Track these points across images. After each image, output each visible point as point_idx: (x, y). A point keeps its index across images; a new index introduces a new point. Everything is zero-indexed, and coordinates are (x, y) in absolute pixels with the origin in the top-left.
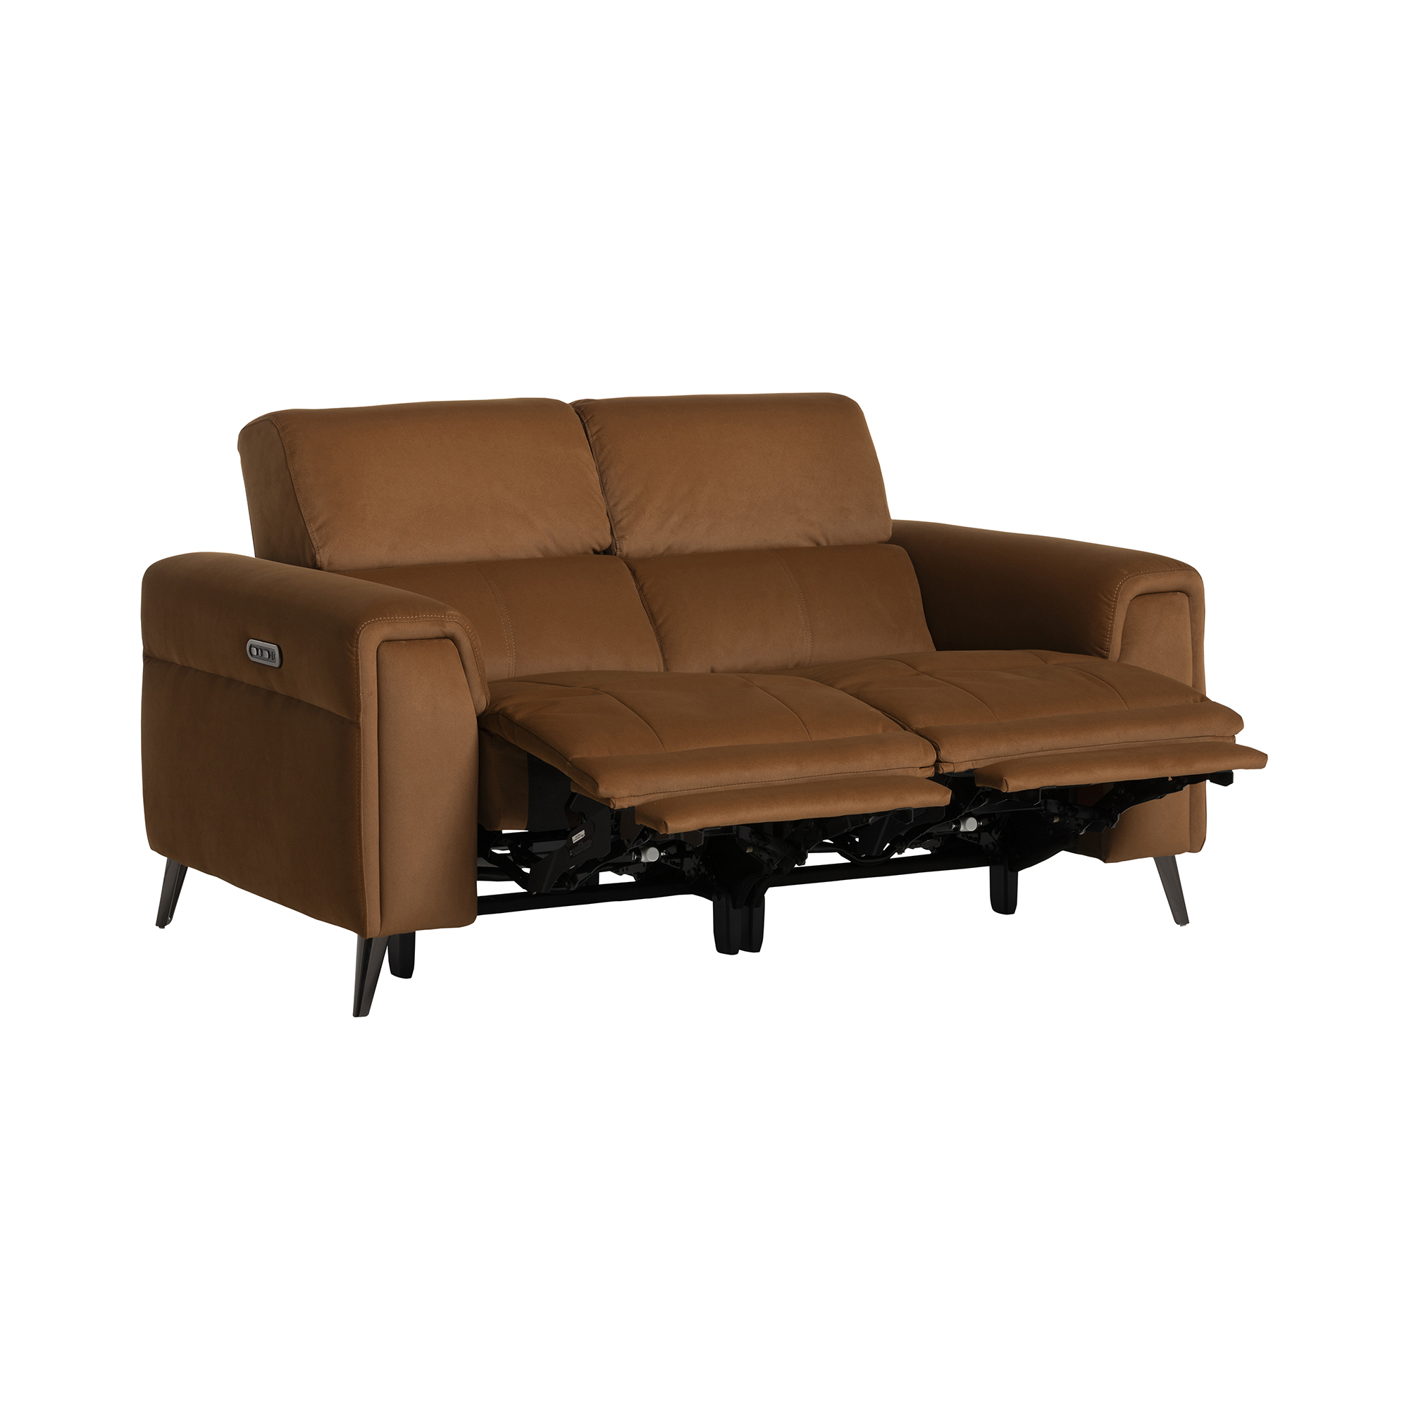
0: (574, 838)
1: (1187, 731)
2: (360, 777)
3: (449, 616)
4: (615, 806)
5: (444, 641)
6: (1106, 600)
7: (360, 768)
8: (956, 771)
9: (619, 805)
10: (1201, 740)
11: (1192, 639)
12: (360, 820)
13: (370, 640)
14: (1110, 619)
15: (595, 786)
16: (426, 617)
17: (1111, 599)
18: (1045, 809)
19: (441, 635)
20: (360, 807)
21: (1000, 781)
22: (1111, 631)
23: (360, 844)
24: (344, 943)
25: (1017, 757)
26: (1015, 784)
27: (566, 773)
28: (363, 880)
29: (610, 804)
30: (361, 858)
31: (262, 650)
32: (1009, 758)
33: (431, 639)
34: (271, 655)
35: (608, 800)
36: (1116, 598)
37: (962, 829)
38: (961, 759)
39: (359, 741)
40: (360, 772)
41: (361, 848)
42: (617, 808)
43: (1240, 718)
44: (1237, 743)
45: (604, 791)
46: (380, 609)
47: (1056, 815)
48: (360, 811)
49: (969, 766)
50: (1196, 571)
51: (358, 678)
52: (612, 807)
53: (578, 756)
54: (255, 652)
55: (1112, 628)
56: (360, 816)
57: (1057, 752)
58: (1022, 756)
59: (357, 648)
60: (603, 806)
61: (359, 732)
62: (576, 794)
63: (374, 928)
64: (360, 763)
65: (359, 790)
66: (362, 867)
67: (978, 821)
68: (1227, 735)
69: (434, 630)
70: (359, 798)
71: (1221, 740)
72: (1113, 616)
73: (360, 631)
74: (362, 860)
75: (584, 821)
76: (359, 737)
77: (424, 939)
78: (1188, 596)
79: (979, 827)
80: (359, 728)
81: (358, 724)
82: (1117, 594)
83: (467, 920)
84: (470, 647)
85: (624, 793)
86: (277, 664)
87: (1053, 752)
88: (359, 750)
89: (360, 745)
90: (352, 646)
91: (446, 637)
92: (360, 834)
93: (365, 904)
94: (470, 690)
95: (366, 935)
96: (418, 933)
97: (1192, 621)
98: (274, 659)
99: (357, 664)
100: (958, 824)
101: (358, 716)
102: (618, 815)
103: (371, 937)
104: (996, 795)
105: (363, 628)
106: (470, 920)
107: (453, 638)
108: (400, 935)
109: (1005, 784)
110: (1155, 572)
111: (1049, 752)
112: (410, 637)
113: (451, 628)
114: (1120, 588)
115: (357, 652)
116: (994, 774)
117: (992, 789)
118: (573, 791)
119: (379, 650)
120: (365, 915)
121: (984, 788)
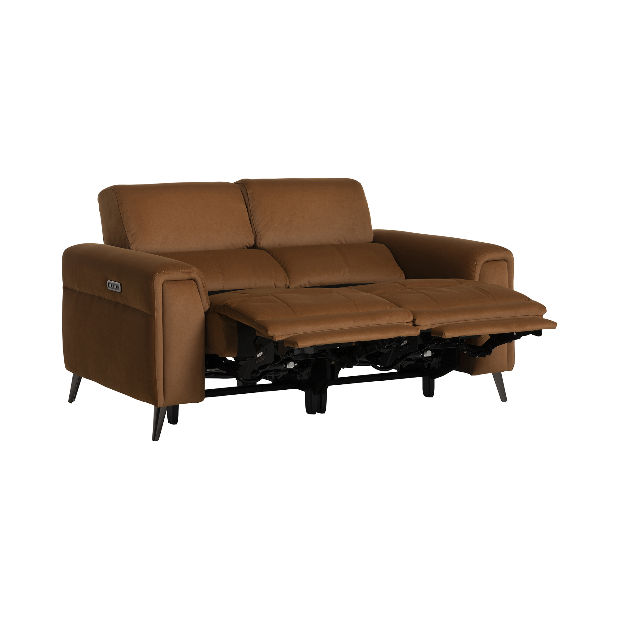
0: (258, 355)
1: (522, 313)
2: (155, 339)
3: (193, 270)
4: (275, 339)
5: (191, 281)
6: (472, 263)
7: (155, 335)
8: (423, 330)
9: (277, 339)
10: (528, 317)
11: (509, 280)
12: (155, 357)
13: (159, 280)
14: (474, 272)
15: (267, 331)
16: (183, 271)
17: (474, 263)
18: (461, 348)
19: (189, 279)
20: (155, 352)
21: (442, 333)
22: (474, 277)
23: (155, 367)
24: (148, 409)
25: (449, 323)
26: (449, 335)
27: (254, 327)
28: (156, 383)
29: (273, 339)
30: (155, 373)
31: (113, 285)
32: (446, 324)
33: (185, 280)
34: (117, 287)
35: (273, 337)
36: (476, 263)
37: (425, 356)
38: (426, 324)
39: (155, 324)
40: (155, 337)
41: (155, 369)
42: (276, 340)
43: (545, 308)
44: (544, 318)
45: (270, 333)
46: (163, 268)
47: (465, 350)
48: (155, 353)
49: (429, 327)
50: (510, 251)
51: (154, 297)
52: (274, 340)
53: (259, 320)
54: (110, 286)
55: (474, 275)
56: (155, 356)
57: (466, 321)
58: (451, 323)
59: (154, 284)
60: (270, 340)
61: (155, 320)
62: (258, 336)
63: (161, 403)
64: (155, 333)
65: (155, 344)
66: (156, 377)
67: (432, 352)
68: (539, 315)
69: (186, 276)
70: (155, 348)
71: (537, 317)
72: (475, 271)
73: (155, 277)
74: (156, 374)
75: (262, 347)
76: (155, 322)
77: (183, 408)
78: (507, 262)
79: (432, 355)
80: (155, 318)
81: (154, 316)
82: (477, 261)
83: (200, 400)
84: (202, 284)
85: (279, 334)
86: (120, 291)
87: (464, 322)
88: (155, 327)
89: (155, 326)
90: (152, 283)
91: (191, 279)
92: (155, 363)
93: (157, 393)
94: (202, 302)
95: (157, 406)
96: (180, 405)
97: (508, 273)
98: (118, 288)
99: (154, 291)
100: (423, 354)
101: (154, 313)
102: (277, 344)
103: (160, 407)
104: (440, 340)
105: (156, 276)
106: (202, 400)
107: (194, 280)
108: (172, 406)
109: (444, 335)
110: (493, 252)
111: (463, 321)
112: (176, 279)
113: (194, 275)
114: (478, 259)
115: (154, 286)
116: (439, 331)
117: (439, 337)
118: (257, 335)
119: (163, 285)
120: (157, 397)
121: (435, 337)
